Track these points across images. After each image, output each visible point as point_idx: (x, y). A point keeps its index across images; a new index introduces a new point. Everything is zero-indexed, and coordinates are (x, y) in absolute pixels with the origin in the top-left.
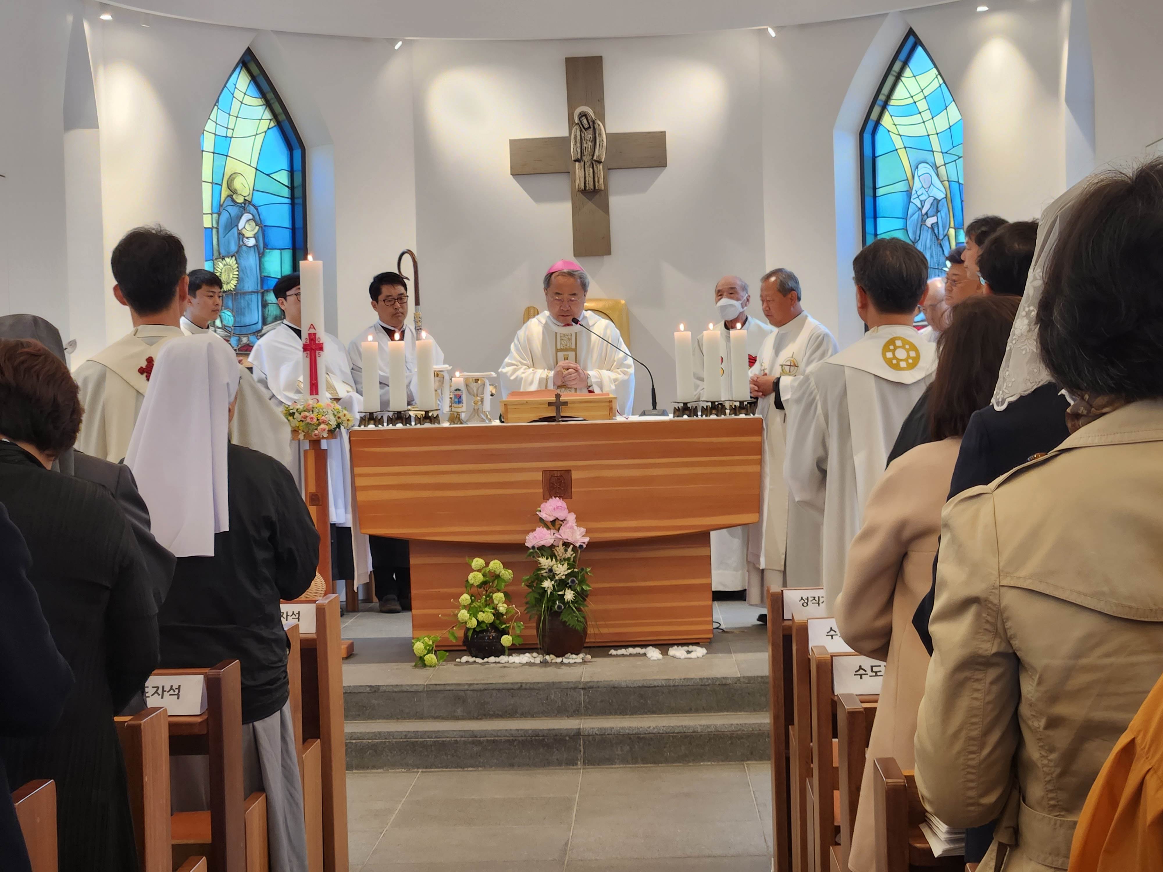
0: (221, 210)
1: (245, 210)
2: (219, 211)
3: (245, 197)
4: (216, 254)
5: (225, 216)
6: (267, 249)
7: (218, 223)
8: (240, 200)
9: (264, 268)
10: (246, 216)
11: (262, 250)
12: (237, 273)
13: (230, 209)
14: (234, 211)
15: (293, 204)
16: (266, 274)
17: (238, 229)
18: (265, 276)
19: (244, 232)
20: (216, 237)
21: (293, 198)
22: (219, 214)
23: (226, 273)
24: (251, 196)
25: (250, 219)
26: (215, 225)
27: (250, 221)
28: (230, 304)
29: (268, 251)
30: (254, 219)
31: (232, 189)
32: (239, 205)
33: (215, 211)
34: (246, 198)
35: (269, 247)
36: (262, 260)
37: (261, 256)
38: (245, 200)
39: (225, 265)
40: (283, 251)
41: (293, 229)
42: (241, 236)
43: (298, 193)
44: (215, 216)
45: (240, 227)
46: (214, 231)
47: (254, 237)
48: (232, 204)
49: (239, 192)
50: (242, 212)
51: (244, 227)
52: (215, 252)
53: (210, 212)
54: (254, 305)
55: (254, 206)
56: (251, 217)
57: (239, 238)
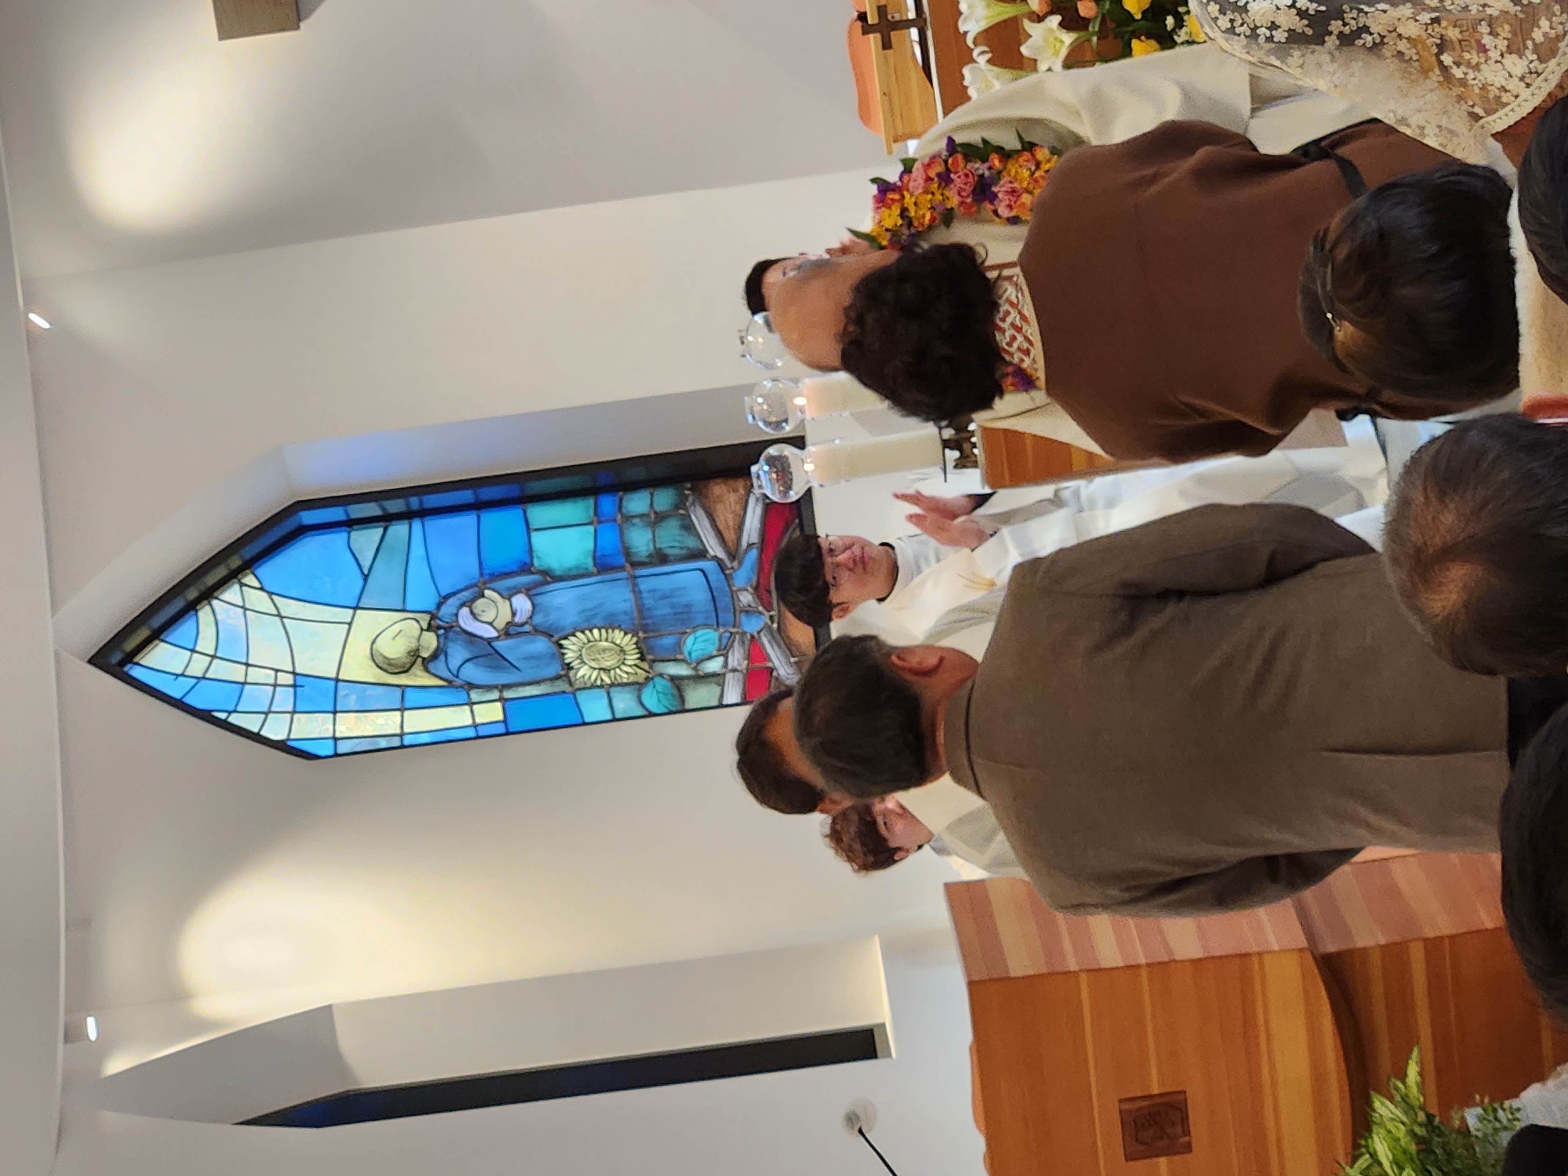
0: (458, 682)
1: (452, 627)
2: (462, 687)
3: (422, 629)
4: (561, 686)
5: (472, 673)
6: (532, 565)
7: (489, 688)
8: (430, 641)
9: (577, 567)
10: (465, 621)
11: (536, 578)
12: (596, 631)
13: (454, 663)
14: (458, 653)
15: (423, 513)
16: (590, 563)
17: (497, 638)
18: (595, 564)
19: (501, 624)
20: (521, 689)
21: (408, 515)
22: (471, 686)
23: (599, 656)
24: (417, 616)
25: (472, 613)
26: (495, 695)
27: (475, 611)
28: (668, 641)
29: (536, 563)
30: (468, 603)
31: (407, 661)
32: (442, 640)
33: (462, 696)
34: (425, 626)
35: (527, 559)
36: (558, 573)
37: (550, 577)
38: (429, 628)
39: (583, 662)
40: (532, 527)
41: (478, 506)
42: (512, 630)
43: (395, 506)
44: (475, 696)
45: (491, 633)
46: (508, 694)
47: (509, 598)
48: (442, 658)
49: (414, 645)
50: (454, 632)
51: (491, 624)
52: (556, 689)
53: (467, 708)
54: (664, 584)
55: (439, 606)
56: (465, 611)
57: (519, 634)
